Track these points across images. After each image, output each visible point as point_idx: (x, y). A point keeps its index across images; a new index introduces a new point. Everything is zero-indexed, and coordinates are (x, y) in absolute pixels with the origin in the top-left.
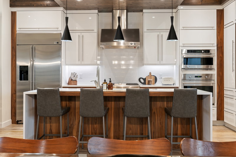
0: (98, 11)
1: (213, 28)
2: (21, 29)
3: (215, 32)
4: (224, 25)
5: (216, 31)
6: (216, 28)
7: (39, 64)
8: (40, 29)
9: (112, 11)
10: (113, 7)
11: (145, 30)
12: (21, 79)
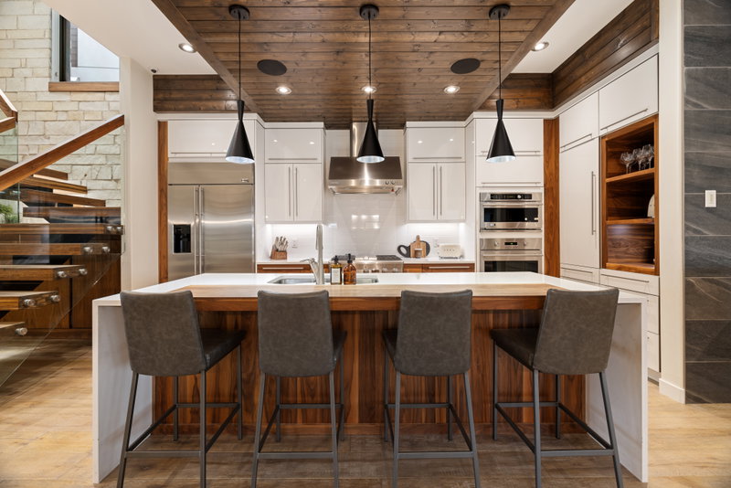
0: (325, 124)
1: (538, 153)
2: (178, 155)
3: (540, 161)
4: (561, 145)
5: (542, 157)
6: (542, 153)
7: (209, 222)
8: (213, 155)
9: (349, 127)
10: (351, 113)
11: (410, 159)
12: (177, 250)
